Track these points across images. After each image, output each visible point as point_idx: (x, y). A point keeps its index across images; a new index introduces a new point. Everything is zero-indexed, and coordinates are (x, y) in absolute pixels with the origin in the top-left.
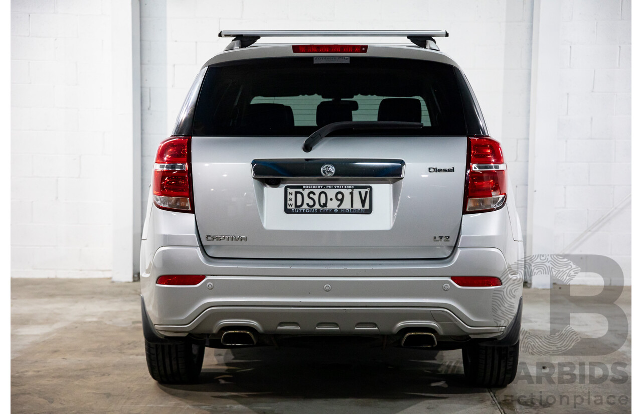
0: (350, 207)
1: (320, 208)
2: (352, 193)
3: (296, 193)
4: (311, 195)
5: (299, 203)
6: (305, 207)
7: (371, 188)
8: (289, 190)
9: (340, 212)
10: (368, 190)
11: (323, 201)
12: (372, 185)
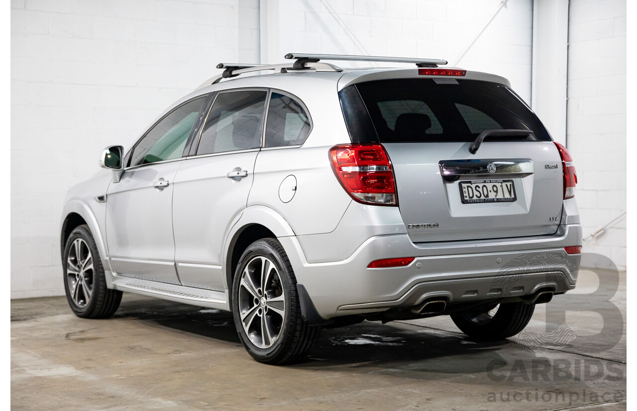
0: (502, 197)
1: (485, 198)
2: (501, 186)
3: (468, 187)
4: (477, 188)
5: (471, 195)
6: (475, 198)
7: (512, 181)
8: (464, 185)
9: (499, 201)
10: (510, 183)
11: (486, 193)
12: (513, 179)
